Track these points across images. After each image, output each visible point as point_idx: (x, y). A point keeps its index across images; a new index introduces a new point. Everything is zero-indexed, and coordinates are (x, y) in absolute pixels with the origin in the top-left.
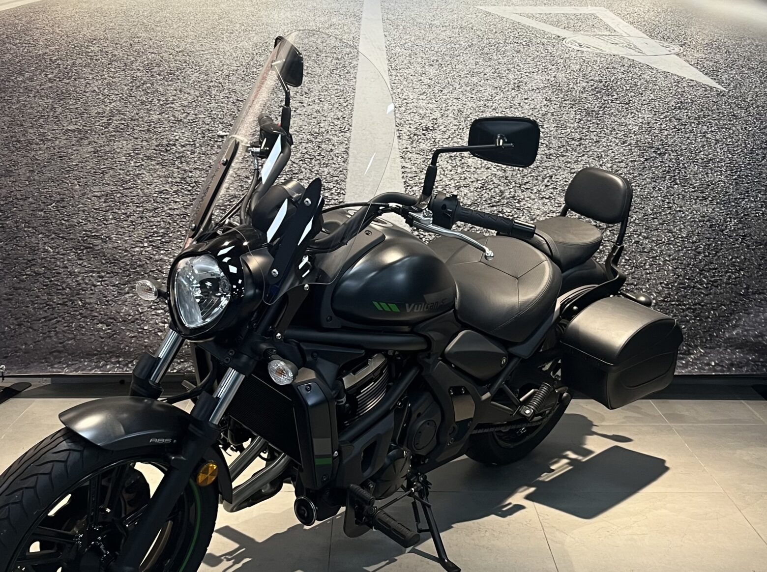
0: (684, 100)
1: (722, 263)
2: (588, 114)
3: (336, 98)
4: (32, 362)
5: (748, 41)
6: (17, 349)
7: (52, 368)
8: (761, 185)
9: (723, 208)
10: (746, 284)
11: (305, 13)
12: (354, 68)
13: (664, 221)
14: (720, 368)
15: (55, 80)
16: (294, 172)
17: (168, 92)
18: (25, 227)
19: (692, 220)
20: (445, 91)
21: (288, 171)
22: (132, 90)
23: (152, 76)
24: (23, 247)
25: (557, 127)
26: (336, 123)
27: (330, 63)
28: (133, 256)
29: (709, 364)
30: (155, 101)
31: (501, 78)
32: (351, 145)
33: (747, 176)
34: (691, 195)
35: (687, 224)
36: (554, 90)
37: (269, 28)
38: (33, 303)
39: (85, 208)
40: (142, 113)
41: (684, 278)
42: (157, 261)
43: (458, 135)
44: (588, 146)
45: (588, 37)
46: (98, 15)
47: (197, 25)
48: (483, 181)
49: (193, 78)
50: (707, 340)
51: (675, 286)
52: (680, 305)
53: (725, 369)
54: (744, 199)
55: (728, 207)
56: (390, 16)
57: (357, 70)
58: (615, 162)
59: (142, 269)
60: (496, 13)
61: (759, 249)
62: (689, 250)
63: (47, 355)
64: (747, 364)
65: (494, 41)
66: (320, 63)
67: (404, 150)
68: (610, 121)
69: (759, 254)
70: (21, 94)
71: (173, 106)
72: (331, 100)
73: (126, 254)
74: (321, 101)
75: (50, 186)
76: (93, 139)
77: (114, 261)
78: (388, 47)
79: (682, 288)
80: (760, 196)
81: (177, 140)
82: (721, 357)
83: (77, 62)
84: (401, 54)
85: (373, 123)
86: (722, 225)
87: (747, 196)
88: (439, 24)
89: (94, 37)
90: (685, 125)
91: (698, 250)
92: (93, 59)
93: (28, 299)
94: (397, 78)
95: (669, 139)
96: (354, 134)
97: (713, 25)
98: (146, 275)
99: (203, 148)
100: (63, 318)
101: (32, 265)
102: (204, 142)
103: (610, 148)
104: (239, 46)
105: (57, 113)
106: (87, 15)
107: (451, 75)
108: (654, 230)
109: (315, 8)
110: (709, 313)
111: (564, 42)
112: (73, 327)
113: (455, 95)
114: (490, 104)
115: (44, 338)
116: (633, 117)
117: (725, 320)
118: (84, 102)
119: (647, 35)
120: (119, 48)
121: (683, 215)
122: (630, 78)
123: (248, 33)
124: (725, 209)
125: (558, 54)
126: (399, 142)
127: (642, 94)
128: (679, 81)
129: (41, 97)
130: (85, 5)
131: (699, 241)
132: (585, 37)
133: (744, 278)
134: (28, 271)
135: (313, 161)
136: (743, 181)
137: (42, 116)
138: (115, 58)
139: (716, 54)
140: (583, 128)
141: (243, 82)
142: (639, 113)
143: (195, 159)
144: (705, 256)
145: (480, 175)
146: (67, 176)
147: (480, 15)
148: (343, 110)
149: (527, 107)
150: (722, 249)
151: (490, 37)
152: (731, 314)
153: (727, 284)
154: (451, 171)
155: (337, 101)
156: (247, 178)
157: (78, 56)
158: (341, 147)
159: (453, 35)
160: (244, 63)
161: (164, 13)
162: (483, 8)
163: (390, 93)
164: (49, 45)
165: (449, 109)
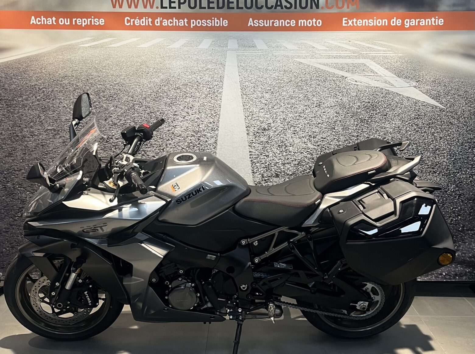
0: (420, 113)
1: (447, 211)
2: (362, 121)
5: (457, 79)
8: (469, 164)
10: (462, 225)
11: (192, 62)
12: (220, 93)
14: (449, 277)
15: (41, 100)
18: (19, 187)
20: (275, 108)
23: (100, 98)
24: (17, 200)
25: (343, 129)
26: (209, 125)
27: (205, 90)
29: (441, 274)
31: (309, 100)
32: (219, 139)
33: (460, 159)
34: (426, 171)
36: (341, 107)
37: (170, 71)
38: (21, 234)
43: (283, 133)
45: (360, 76)
46: (69, 62)
47: (127, 69)
48: (299, 161)
49: (124, 99)
53: (452, 278)
54: (459, 172)
55: (449, 177)
56: (242, 64)
57: (222, 94)
60: (305, 63)
61: (470, 203)
64: (466, 274)
65: (304, 79)
66: (199, 90)
67: (251, 141)
68: (375, 125)
69: (469, 206)
70: (20, 108)
72: (206, 112)
74: (200, 112)
76: (62, 135)
78: (241, 82)
80: (468, 171)
81: (114, 135)
82: (449, 270)
83: (55, 89)
84: (249, 86)
85: (232, 126)
86: (446, 188)
87: (461, 171)
88: (271, 69)
89: (65, 75)
90: (421, 128)
92: (64, 88)
93: (18, 232)
94: (246, 100)
95: (411, 137)
96: (221, 132)
97: (435, 70)
101: (22, 211)
104: (152, 81)
105: (42, 119)
106: (62, 63)
107: (278, 98)
109: (198, 59)
111: (346, 79)
113: (281, 109)
114: (302, 115)
116: (389, 123)
118: (58, 113)
119: (396, 75)
120: (80, 81)
122: (387, 100)
123: (157, 73)
124: (447, 179)
125: (343, 86)
126: (248, 137)
127: (394, 110)
128: (416, 102)
129: (32, 110)
130: (61, 57)
133: (461, 221)
134: (19, 214)
135: (195, 147)
136: (458, 162)
137: (32, 121)
138: (78, 87)
139: (438, 87)
140: (359, 130)
141: (154, 101)
142: (393, 121)
145: (297, 157)
146: (46, 157)
147: (296, 64)
148: (213, 118)
149: (325, 117)
150: (446, 203)
151: (302, 76)
153: (451, 224)
154: (279, 154)
155: (210, 112)
156: (154, 157)
157: (55, 86)
158: (212, 140)
159: (280, 75)
160: (155, 91)
161: (108, 62)
162: (298, 60)
163: (242, 108)
164: (39, 80)
165: (277, 118)
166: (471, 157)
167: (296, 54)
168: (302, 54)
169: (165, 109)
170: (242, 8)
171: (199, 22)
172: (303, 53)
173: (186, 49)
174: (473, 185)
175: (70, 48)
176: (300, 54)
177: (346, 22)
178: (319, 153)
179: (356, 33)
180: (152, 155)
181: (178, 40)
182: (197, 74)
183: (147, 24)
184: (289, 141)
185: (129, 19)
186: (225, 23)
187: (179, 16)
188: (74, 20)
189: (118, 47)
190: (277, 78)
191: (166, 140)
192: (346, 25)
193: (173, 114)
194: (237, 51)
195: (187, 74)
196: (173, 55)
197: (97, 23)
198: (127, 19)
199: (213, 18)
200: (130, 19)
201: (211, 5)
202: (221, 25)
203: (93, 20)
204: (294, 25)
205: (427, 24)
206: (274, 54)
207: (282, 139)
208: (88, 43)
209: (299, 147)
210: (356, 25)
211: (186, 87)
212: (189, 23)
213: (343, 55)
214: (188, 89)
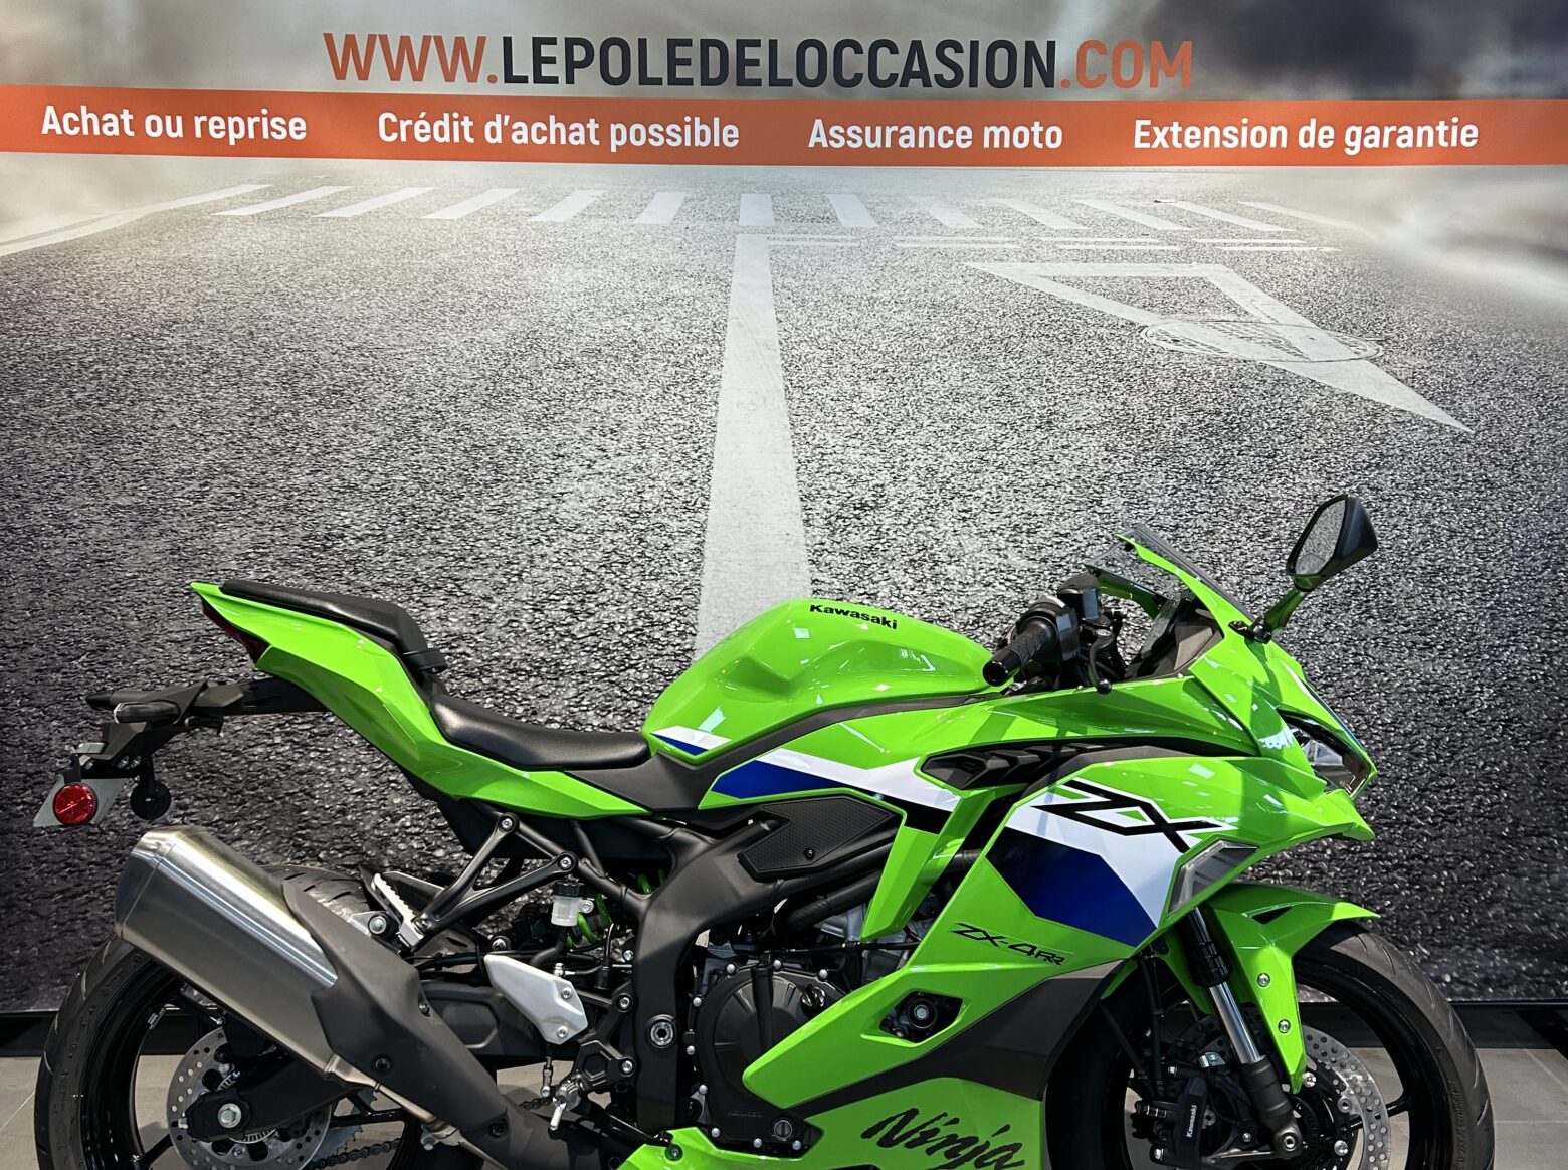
1: (1464, 775)
2: (1191, 477)
3: (675, 442)
4: (34, 984)
5: (1514, 335)
6: (4, 956)
8: (1541, 619)
9: (1465, 666)
10: (1513, 817)
11: (613, 273)
12: (714, 382)
13: (1347, 691)
14: (1463, 987)
15: (89, 404)
16: (588, 589)
17: (329, 429)
18: (23, 706)
19: (1404, 688)
20: (900, 432)
21: (576, 588)
22: (252, 424)
23: (296, 396)
24: (17, 747)
25: (1129, 503)
26: (675, 491)
27: (663, 372)
30: (302, 448)
31: (1014, 405)
32: (708, 537)
33: (1513, 602)
34: (1401, 640)
35: (1393, 696)
36: (1123, 430)
37: (541, 303)
38: (38, 861)
39: (152, 666)
40: (274, 472)
42: (302, 773)
43: (927, 518)
44: (1191, 540)
45: (1191, 324)
46: (183, 271)
47: (391, 295)
48: (978, 610)
49: (382, 400)
50: (1435, 929)
52: (1379, 859)
53: (1472, 990)
54: (1507, 646)
55: (1475, 663)
56: (788, 281)
57: (719, 386)
58: (1248, 573)
59: (269, 789)
60: (1004, 277)
61: (1538, 746)
62: (1398, 750)
63: (67, 970)
65: (999, 332)
66: (641, 371)
67: (817, 547)
68: (1237, 491)
69: (1537, 756)
70: (17, 433)
71: (340, 456)
72: (666, 446)
73: (235, 759)
74: (644, 448)
75: (77, 621)
76: (169, 525)
77: (210, 775)
78: (785, 344)
79: (1385, 825)
80: (1539, 641)
81: (348, 526)
82: (1464, 965)
83: (137, 367)
84: (811, 356)
85: (753, 494)
86: (1465, 700)
87: (1514, 641)
88: (888, 298)
89: (173, 317)
90: (1390, 500)
91: (1416, 750)
92: (170, 362)
93: (27, 854)
94: (803, 405)
96: (714, 516)
97: (1444, 302)
98: (278, 802)
99: (401, 543)
100: (102, 893)
101: (36, 784)
102: (404, 530)
103: (1236, 544)
104: (477, 338)
105: (94, 471)
106: (159, 273)
107: (911, 399)
109: (634, 264)
110: (1440, 874)
111: (1142, 334)
113: (922, 437)
114: (991, 456)
115: (62, 934)
116: (1283, 484)
117: (1471, 889)
118: (152, 448)
119: (1312, 321)
120: (226, 338)
121: (1386, 679)
122: (1277, 406)
123: (495, 311)
124: (1470, 668)
125: (1130, 357)
126: (807, 531)
127: (1300, 438)
128: (1377, 411)
129: (60, 438)
130: (154, 253)
131: (1419, 732)
132: (1186, 324)
133: (1509, 805)
134: (28, 796)
135: (629, 567)
136: (1505, 612)
137: (61, 477)
138: (218, 360)
139: (1450, 359)
140: (1182, 506)
141: (486, 410)
142: (1296, 476)
143: (385, 565)
144: (1431, 762)
145: (971, 598)
146: (113, 600)
147: (972, 279)
148: (690, 466)
149: (1067, 463)
150: (1464, 747)
151: (993, 324)
152: (1483, 877)
153: (1475, 816)
154: (912, 589)
155: (677, 448)
156: (487, 598)
157: (139, 355)
158: (688, 541)
159: (917, 319)
160: (488, 373)
161: (322, 271)
162: (977, 266)
163: (788, 434)
164: (78, 332)
165: (907, 467)
166: (1549, 595)
167: (972, 246)
168: (994, 246)
169: (525, 437)
170: (788, 83)
171: (638, 132)
172: (996, 243)
173: (595, 225)
174: (1552, 689)
175: (187, 222)
176: (986, 246)
177: (1147, 134)
178: (1048, 585)
179: (1180, 171)
180: (480, 592)
181: (567, 195)
182: (633, 317)
183: (457, 139)
184: (944, 546)
185: (394, 118)
186: (730, 136)
187: (569, 110)
188: (198, 120)
189: (356, 219)
191: (526, 543)
192: (1147, 145)
193: (553, 454)
194: (772, 236)
195: (600, 314)
196: (550, 247)
197: (279, 132)
198: (388, 120)
199: (688, 119)
200: (399, 120)
201: (681, 72)
202: (716, 143)
204: (969, 143)
205: (1420, 143)
206: (898, 245)
207: (922, 537)
208: (250, 204)
209: (978, 566)
210: (1179, 145)
211: (594, 360)
212: (603, 134)
213: (1132, 248)
214: (602, 367)
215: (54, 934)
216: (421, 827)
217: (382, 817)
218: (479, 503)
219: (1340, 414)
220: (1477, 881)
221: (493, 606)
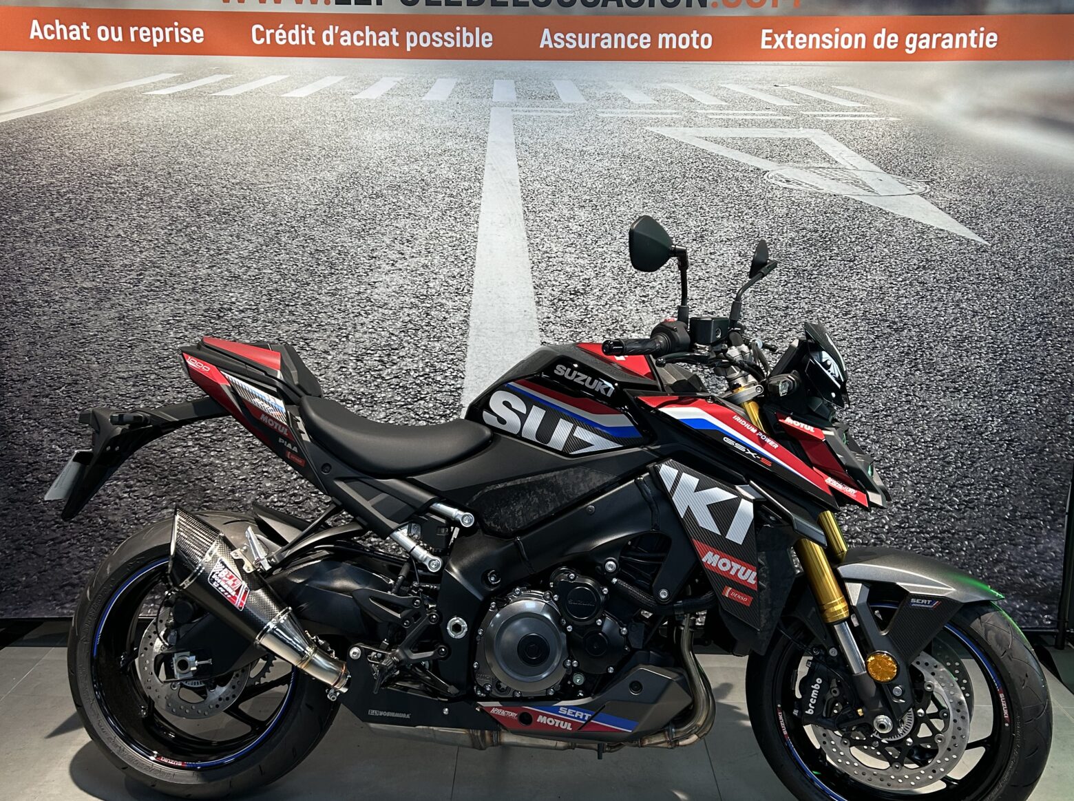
1: (980, 477)
2: (797, 274)
3: (450, 249)
4: (35, 600)
5: (1019, 178)
6: (15, 581)
7: (62, 608)
8: (1034, 372)
9: (982, 403)
10: (1013, 505)
11: (408, 133)
12: (475, 208)
13: (901, 420)
15: (64, 220)
16: (393, 347)
17: (221, 238)
18: (24, 419)
19: (940, 418)
20: (600, 243)
21: (385, 346)
22: (171, 234)
23: (199, 216)
24: (21, 445)
25: (755, 292)
26: (450, 282)
27: (441, 200)
28: (172, 458)
30: (202, 251)
31: (678, 225)
32: (472, 313)
33: (1016, 360)
34: (938, 386)
35: (932, 424)
36: (751, 242)
37: (360, 154)
38: (36, 520)
40: (185, 266)
41: (928, 496)
42: (206, 465)
43: (619, 301)
44: (797, 317)
45: (798, 170)
46: (124, 132)
47: (261, 148)
49: (256, 219)
51: (915, 508)
52: (921, 532)
54: (1011, 391)
55: (989, 402)
56: (526, 139)
57: (479, 211)
59: (185, 476)
60: (672, 137)
61: (1031, 458)
62: (935, 459)
63: (56, 590)
65: (668, 174)
66: (427, 200)
67: (545, 320)
68: (828, 284)
69: (1030, 464)
70: (17, 239)
71: (228, 256)
72: (444, 251)
73: (162, 455)
74: (429, 252)
75: (58, 364)
76: (117, 301)
77: (146, 465)
78: (523, 182)
79: (925, 510)
80: (1033, 387)
81: (234, 303)
83: (95, 196)
84: (541, 190)
85: (502, 284)
86: (981, 426)
87: (1016, 387)
88: (593, 151)
89: (118, 163)
90: (932, 290)
91: (947, 460)
92: (116, 193)
93: (29, 515)
94: (535, 223)
95: (909, 310)
96: (477, 298)
97: (972, 156)
98: (191, 484)
99: (269, 314)
100: (79, 541)
101: (34, 470)
102: (271, 306)
103: (827, 320)
104: (318, 177)
105: (68, 265)
106: (109, 133)
107: (609, 220)
108: (887, 431)
109: (423, 127)
110: (962, 543)
111: (765, 177)
112: (91, 553)
115: (53, 567)
117: (983, 553)
118: (105, 250)
119: (881, 168)
120: (153, 177)
121: (927, 412)
122: (856, 226)
123: (330, 159)
124: (985, 405)
125: (756, 193)
126: (538, 310)
127: (872, 248)
128: (924, 230)
129: (45, 243)
130: (105, 119)
131: (949, 448)
132: (795, 170)
133: (1010, 497)
134: (29, 478)
135: (420, 333)
136: (1010, 367)
137: (46, 269)
138: (148, 192)
139: (975, 195)
140: (790, 294)
141: (324, 226)
142: (869, 274)
143: (259, 329)
144: (957, 468)
146: (81, 350)
147: (650, 138)
148: (460, 265)
149: (713, 264)
150: (980, 458)
151: (664, 169)
152: (992, 545)
153: (987, 505)
155: (451, 252)
156: (326, 352)
157: (96, 188)
158: (458, 315)
159: (613, 166)
160: (326, 201)
161: (215, 131)
162: (654, 129)
163: (526, 243)
164: (56, 172)
165: (606, 266)
166: (1041, 356)
167: (651, 116)
168: (664, 116)
169: (350, 244)
170: (526, 4)
171: (425, 38)
172: (666, 114)
173: (396, 101)
174: (1041, 420)
175: (126, 99)
176: (659, 116)
177: (770, 39)
179: (792, 65)
180: (321, 348)
181: (378, 80)
182: (421, 163)
183: (304, 42)
184: (630, 320)
185: (262, 29)
186: (487, 40)
187: (379, 24)
188: (132, 30)
189: (237, 97)
190: (606, 172)
191: (352, 315)
192: (770, 47)
193: (369, 256)
194: (515, 109)
195: (399, 161)
196: (366, 115)
197: (186, 38)
198: (258, 30)
200: (265, 29)
202: (478, 45)
203: (177, 30)
204: (648, 45)
205: (957, 46)
206: (600, 115)
207: (615, 314)
208: (167, 87)
210: (792, 47)
211: (396, 192)
212: (402, 39)
213: (759, 117)
214: (401, 198)
215: (47, 567)
216: (284, 502)
217: (258, 495)
218: (320, 288)
219: (899, 231)
220: (988, 548)
221: (330, 357)
